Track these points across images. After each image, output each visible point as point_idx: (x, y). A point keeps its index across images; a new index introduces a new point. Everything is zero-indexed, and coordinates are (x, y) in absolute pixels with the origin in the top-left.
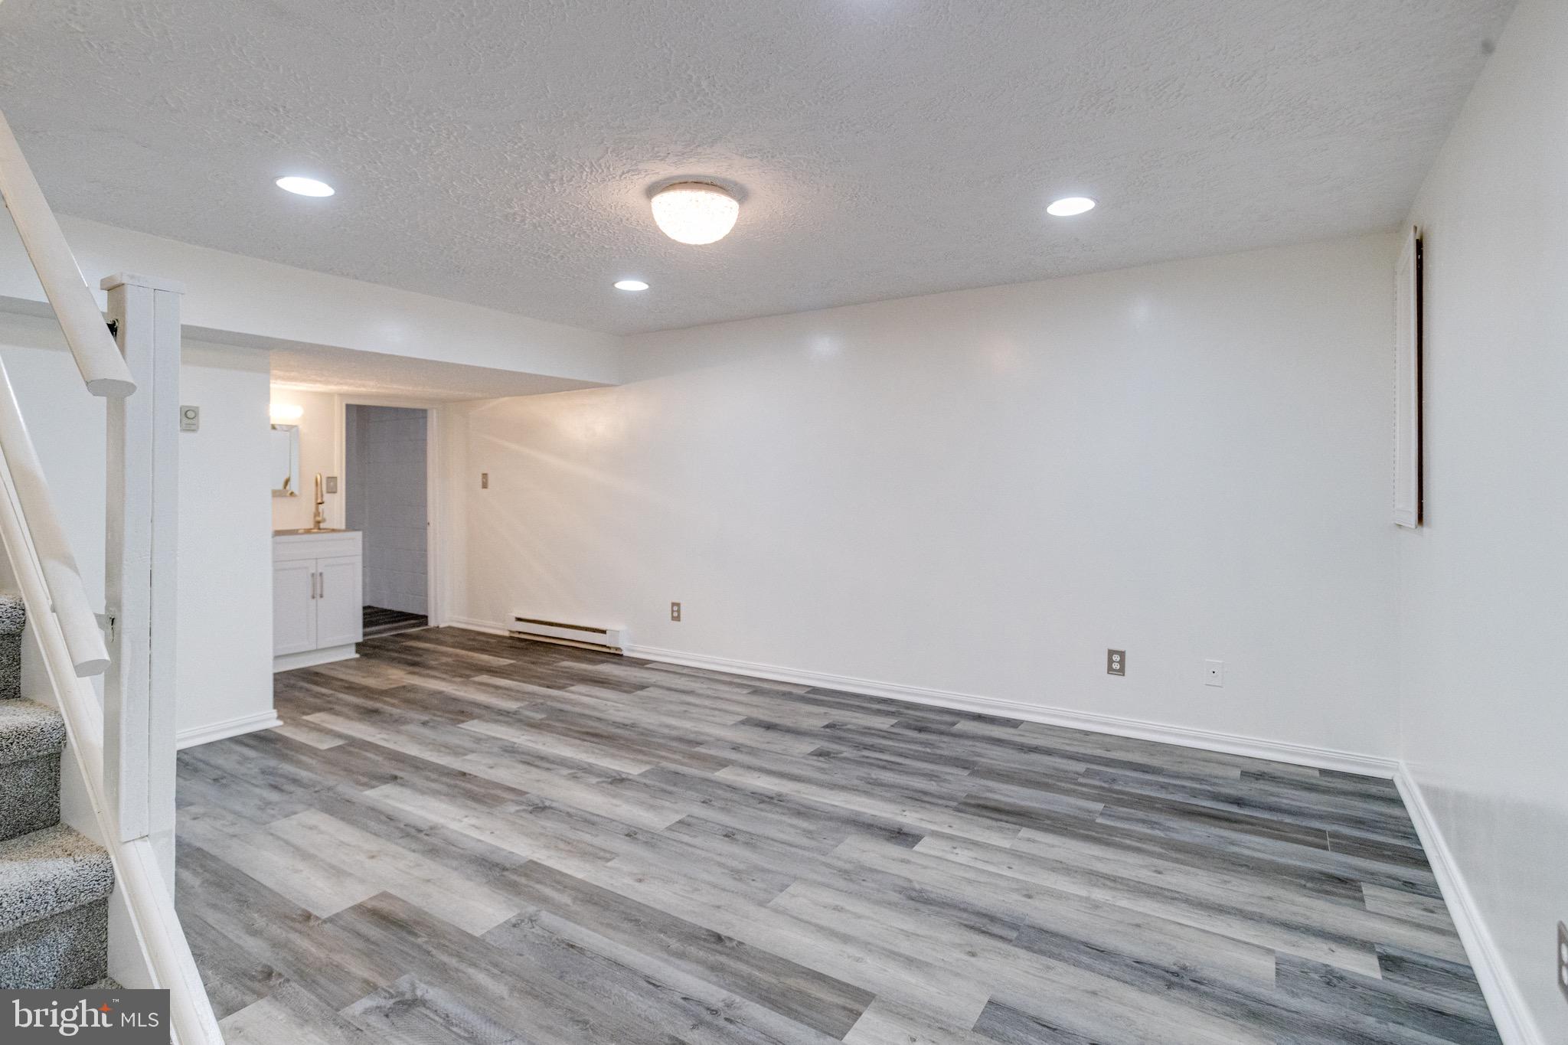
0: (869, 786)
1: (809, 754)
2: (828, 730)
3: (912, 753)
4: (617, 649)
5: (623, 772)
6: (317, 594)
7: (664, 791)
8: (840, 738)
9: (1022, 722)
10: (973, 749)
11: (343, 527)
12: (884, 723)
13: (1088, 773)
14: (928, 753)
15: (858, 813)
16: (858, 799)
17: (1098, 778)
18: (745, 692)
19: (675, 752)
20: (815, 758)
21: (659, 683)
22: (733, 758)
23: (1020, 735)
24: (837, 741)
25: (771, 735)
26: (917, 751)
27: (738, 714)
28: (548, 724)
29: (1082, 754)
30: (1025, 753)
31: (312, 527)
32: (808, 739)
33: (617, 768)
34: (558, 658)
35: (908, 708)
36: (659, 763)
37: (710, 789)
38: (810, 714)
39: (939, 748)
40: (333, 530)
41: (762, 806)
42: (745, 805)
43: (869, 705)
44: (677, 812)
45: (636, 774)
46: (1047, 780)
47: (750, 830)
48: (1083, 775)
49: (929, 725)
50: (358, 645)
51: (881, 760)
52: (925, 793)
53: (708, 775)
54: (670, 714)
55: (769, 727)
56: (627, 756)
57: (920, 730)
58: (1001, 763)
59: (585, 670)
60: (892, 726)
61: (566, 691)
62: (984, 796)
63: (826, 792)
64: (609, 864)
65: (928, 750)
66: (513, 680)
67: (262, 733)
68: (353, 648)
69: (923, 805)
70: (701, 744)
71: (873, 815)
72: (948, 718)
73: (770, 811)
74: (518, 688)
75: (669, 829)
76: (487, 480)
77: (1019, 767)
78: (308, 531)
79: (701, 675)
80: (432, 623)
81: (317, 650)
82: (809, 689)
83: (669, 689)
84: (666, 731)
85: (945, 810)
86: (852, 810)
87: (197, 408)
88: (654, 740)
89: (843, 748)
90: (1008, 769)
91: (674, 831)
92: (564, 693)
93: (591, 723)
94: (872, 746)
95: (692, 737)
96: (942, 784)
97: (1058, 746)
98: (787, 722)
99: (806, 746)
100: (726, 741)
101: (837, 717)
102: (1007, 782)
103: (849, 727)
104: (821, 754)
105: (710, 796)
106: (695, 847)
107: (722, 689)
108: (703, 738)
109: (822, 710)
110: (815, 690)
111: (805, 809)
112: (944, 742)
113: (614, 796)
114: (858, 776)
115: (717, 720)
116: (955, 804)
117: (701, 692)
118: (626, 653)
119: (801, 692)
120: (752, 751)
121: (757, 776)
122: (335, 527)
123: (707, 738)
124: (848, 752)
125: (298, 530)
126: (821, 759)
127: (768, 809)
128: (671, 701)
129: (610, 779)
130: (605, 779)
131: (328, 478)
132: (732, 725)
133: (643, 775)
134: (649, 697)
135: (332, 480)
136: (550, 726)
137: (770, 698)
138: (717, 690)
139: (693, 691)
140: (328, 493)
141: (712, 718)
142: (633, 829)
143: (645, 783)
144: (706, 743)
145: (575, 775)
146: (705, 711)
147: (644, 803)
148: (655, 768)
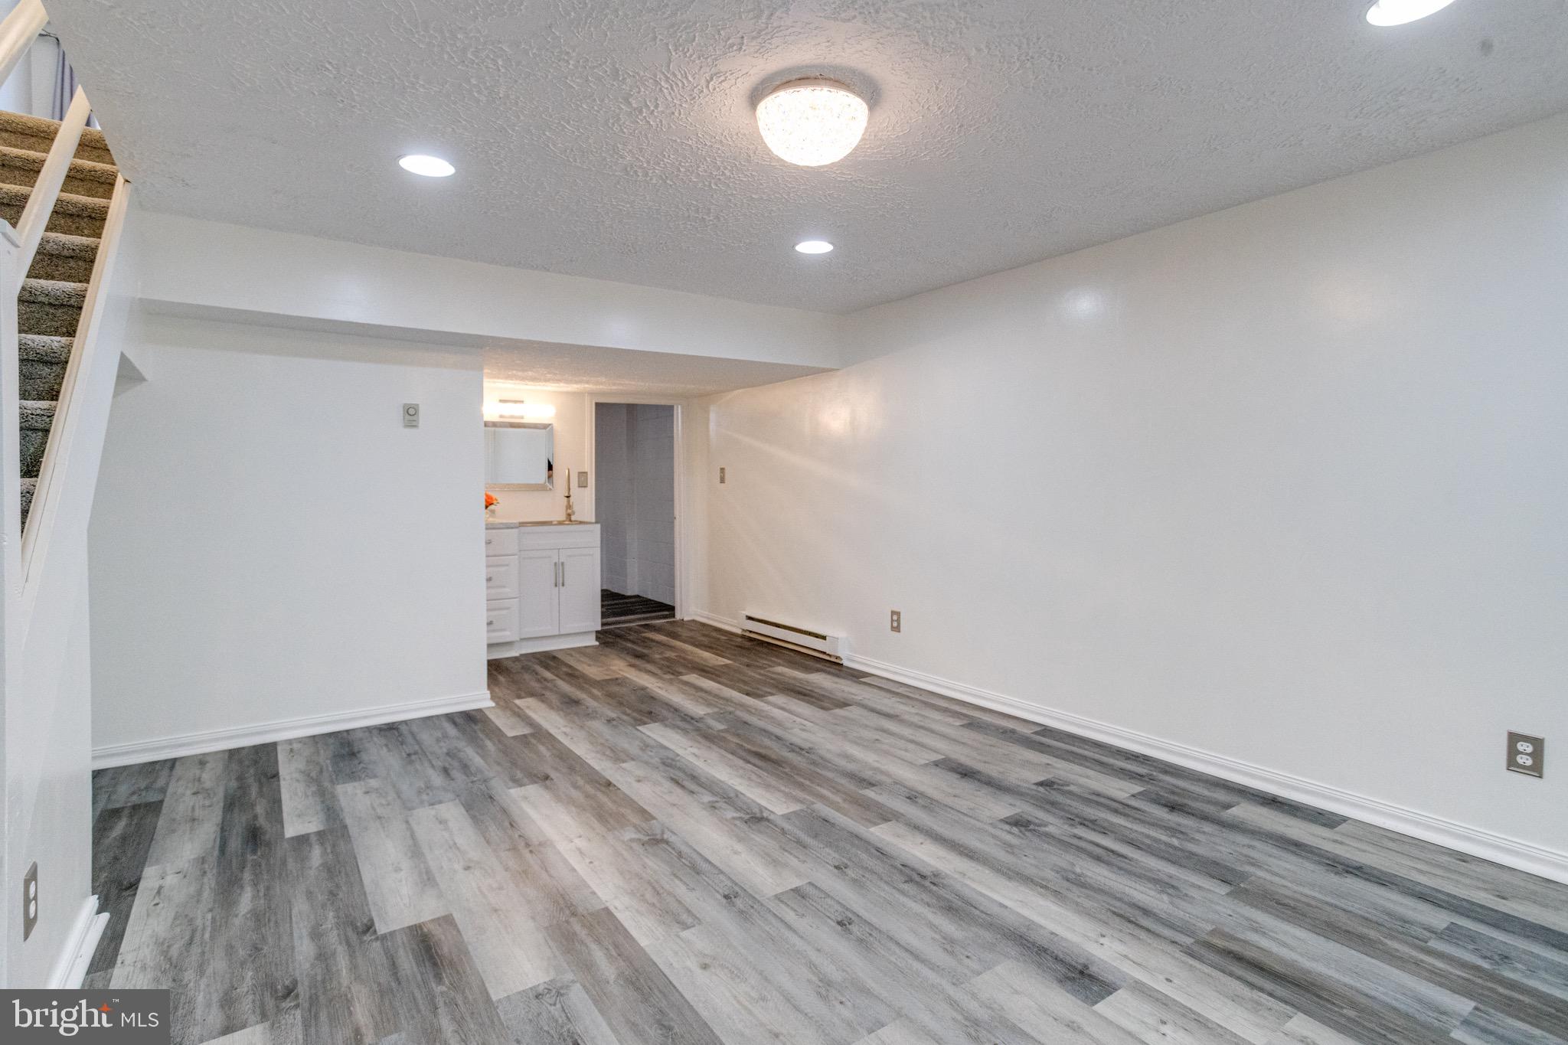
0: (1066, 884)
1: (1001, 820)
2: (1041, 789)
3: (1148, 841)
4: (837, 658)
5: (766, 809)
6: (559, 582)
7: (799, 842)
8: (1053, 804)
9: (1344, 819)
10: (1246, 851)
11: (594, 520)
12: (1121, 789)
13: (1451, 934)
14: (1175, 848)
15: (1031, 925)
16: (1042, 902)
17: (1471, 947)
18: (958, 724)
19: (838, 791)
20: (1007, 827)
21: (866, 702)
22: (902, 811)
23: (1335, 841)
24: (1048, 807)
25: (965, 787)
26: (1156, 840)
27: (936, 751)
28: (724, 737)
29: (1448, 895)
30: (1337, 873)
31: (564, 519)
32: (1008, 799)
33: (763, 803)
34: (774, 662)
35: (1166, 772)
36: (813, 803)
37: (854, 850)
38: (1025, 764)
39: (1193, 840)
40: (581, 523)
41: (906, 887)
42: (886, 882)
43: (1111, 761)
44: (799, 875)
45: (781, 813)
46: (1365, 931)
47: (874, 920)
48: (1439, 935)
49: (1186, 801)
50: (597, 632)
51: (1098, 845)
52: (1146, 912)
53: (860, 829)
54: (858, 742)
55: (966, 773)
56: (783, 788)
57: (1173, 808)
58: (1289, 885)
59: (795, 679)
60: (1133, 796)
61: (762, 701)
62: (1242, 937)
63: (1001, 882)
64: (685, 934)
65: (1175, 842)
66: (719, 683)
67: (473, 713)
68: (594, 636)
69: (1137, 932)
70: (873, 785)
71: (1052, 933)
72: (1221, 796)
73: (913, 898)
74: (717, 692)
75: (778, 898)
76: (724, 476)
77: (1320, 896)
78: (560, 523)
79: (917, 696)
80: (678, 616)
81: (560, 636)
82: (1038, 729)
83: (873, 710)
84: (842, 763)
85: (1170, 948)
86: (1025, 918)
87: (418, 405)
88: (823, 772)
89: (1050, 819)
90: (1298, 896)
91: (782, 901)
92: (762, 704)
93: (767, 742)
94: (1093, 822)
95: (868, 774)
96: (1177, 901)
97: (1402, 872)
98: (992, 770)
99: (1003, 808)
100: (905, 787)
101: (1062, 773)
102: (1287, 920)
103: (1072, 788)
104: (1019, 823)
105: (850, 859)
106: (795, 931)
107: (931, 716)
108: (879, 777)
109: (1044, 759)
110: (1046, 731)
111: (960, 903)
112: (1204, 833)
113: (740, 840)
114: (1055, 865)
115: (908, 756)
116: (1189, 941)
117: (906, 717)
118: (846, 663)
119: (1027, 731)
120: (930, 805)
121: (921, 841)
122: (586, 520)
123: (883, 778)
124: (1055, 826)
125: (552, 522)
126: (1015, 830)
127: (912, 893)
128: (867, 726)
129: (748, 817)
130: (742, 815)
131: (579, 473)
132: (921, 765)
133: (787, 817)
134: (845, 718)
135: (583, 475)
136: (724, 739)
137: (986, 736)
138: (927, 717)
139: (897, 716)
140: (579, 487)
141: (903, 753)
142: (737, 889)
143: (783, 829)
144: (881, 784)
145: (714, 805)
146: (902, 743)
147: (768, 855)
148: (806, 809)
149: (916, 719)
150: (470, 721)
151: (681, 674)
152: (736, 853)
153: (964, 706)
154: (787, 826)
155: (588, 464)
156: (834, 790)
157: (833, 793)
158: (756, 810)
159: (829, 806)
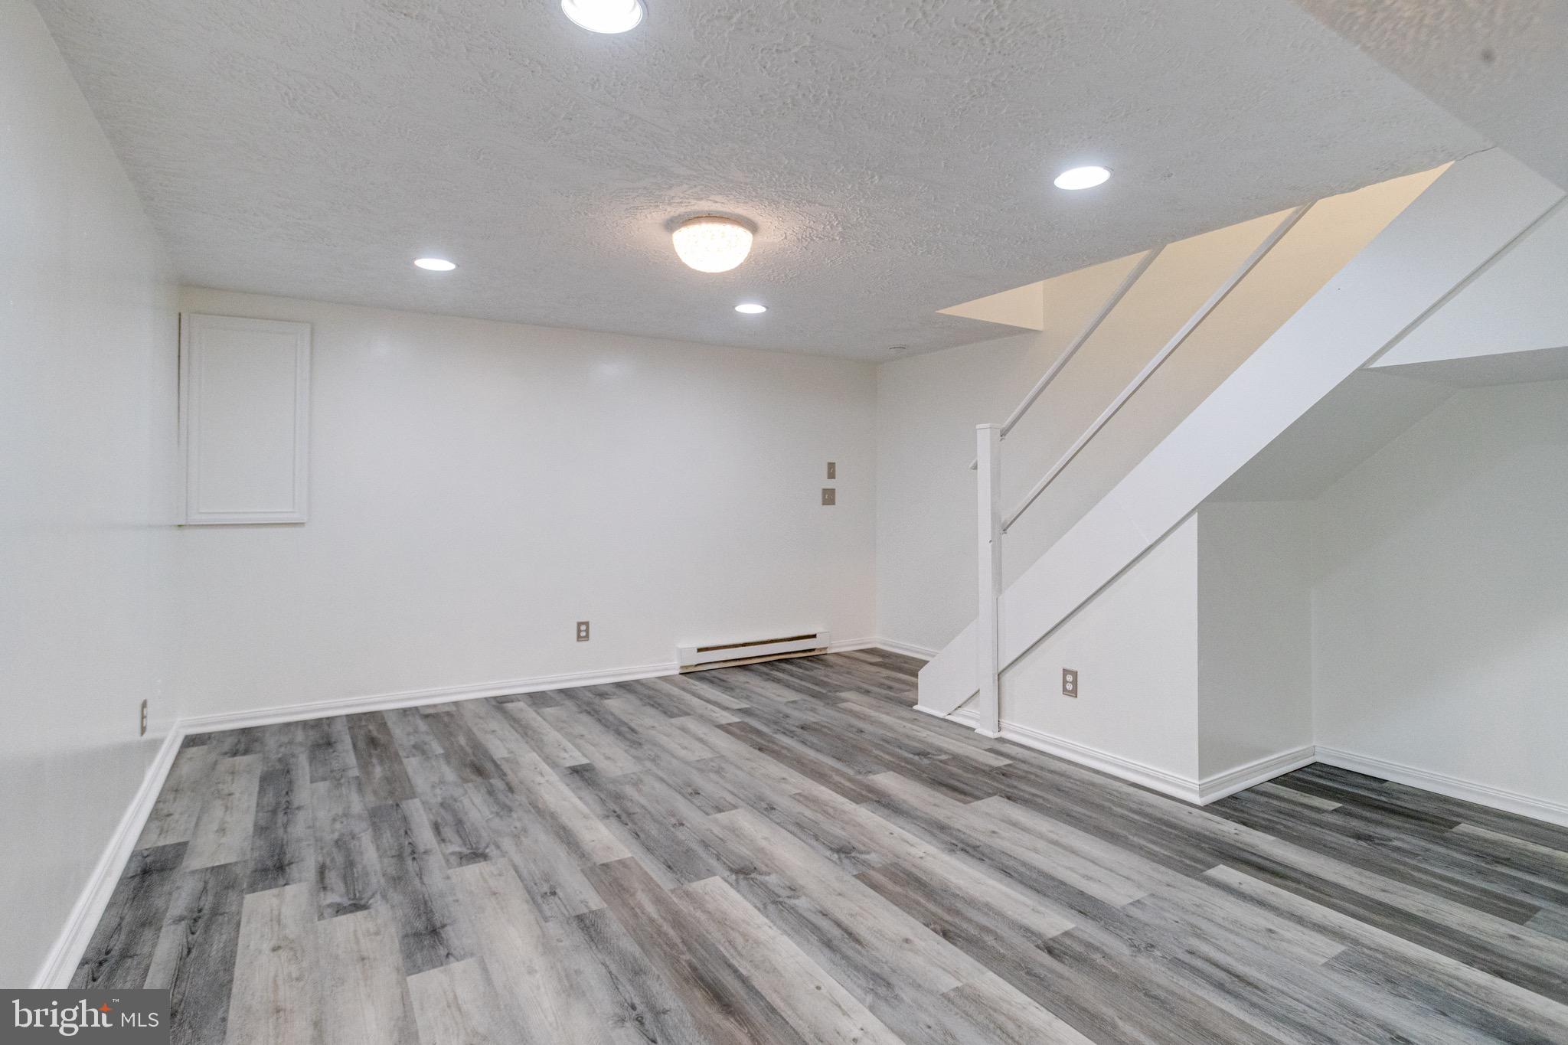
5: (731, 885)
19: (632, 907)
33: (732, 893)
36: (673, 891)
44: (716, 821)
45: (717, 877)
56: (703, 917)
64: (798, 791)
75: (735, 807)
91: (733, 804)
113: (762, 850)
129: (753, 875)
130: (759, 877)
133: (711, 873)
142: (765, 813)
143: (718, 860)
144: (568, 919)
145: (792, 893)
147: (738, 836)
148: (686, 882)
152: (766, 839)
154: (713, 862)
156: (638, 910)
157: (641, 907)
158: (743, 883)
159: (658, 885)
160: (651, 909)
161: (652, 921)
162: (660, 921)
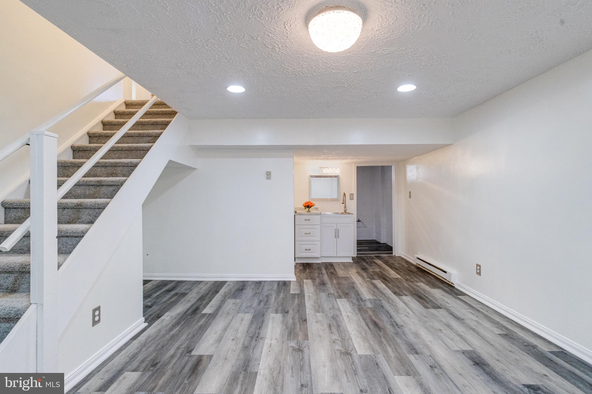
4: (452, 283)
5: (355, 349)
6: (337, 235)
7: (355, 371)
11: (355, 213)
21: (452, 309)
22: (421, 373)
27: (470, 345)
33: (356, 346)
36: (379, 353)
37: (377, 385)
40: (350, 214)
44: (340, 387)
45: (359, 354)
50: (353, 257)
53: (390, 375)
54: (429, 328)
55: (479, 363)
59: (423, 290)
61: (399, 298)
67: (287, 282)
68: (351, 259)
70: (417, 353)
76: (411, 195)
78: (342, 213)
80: (394, 254)
81: (337, 257)
82: (556, 350)
83: (452, 314)
84: (411, 337)
87: (271, 171)
88: (397, 339)
93: (384, 318)
95: (419, 347)
100: (433, 359)
105: (371, 389)
107: (484, 324)
108: (424, 350)
109: (545, 371)
110: (561, 353)
113: (332, 360)
115: (450, 343)
117: (468, 321)
118: (456, 286)
120: (440, 374)
122: (352, 212)
128: (441, 321)
129: (344, 351)
130: (342, 349)
131: (350, 194)
132: (454, 351)
133: (360, 357)
134: (433, 314)
135: (351, 195)
136: (366, 312)
137: (511, 344)
138: (481, 324)
139: (463, 320)
140: (350, 199)
141: (449, 340)
142: (309, 383)
143: (354, 362)
144: (422, 354)
145: (335, 340)
146: (452, 335)
147: (336, 372)
148: (372, 355)
149: (473, 324)
150: (285, 284)
151: (374, 279)
152: (324, 366)
153: (511, 323)
154: (356, 361)
155: (354, 191)
156: (394, 350)
157: (393, 351)
158: (350, 349)
159: (384, 357)
160: (389, 349)
161: (390, 346)
162: (387, 345)
